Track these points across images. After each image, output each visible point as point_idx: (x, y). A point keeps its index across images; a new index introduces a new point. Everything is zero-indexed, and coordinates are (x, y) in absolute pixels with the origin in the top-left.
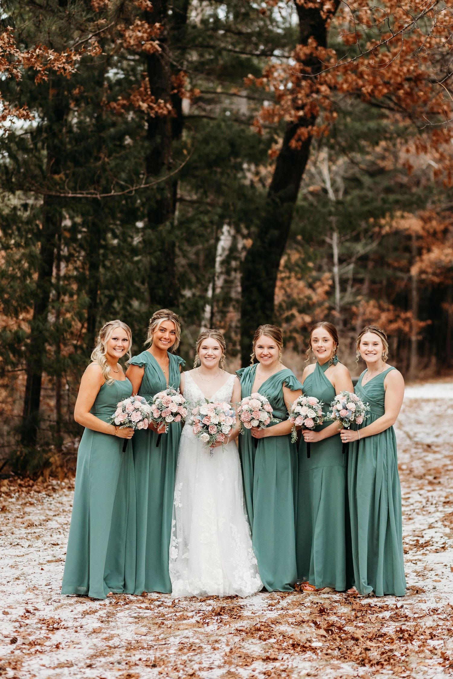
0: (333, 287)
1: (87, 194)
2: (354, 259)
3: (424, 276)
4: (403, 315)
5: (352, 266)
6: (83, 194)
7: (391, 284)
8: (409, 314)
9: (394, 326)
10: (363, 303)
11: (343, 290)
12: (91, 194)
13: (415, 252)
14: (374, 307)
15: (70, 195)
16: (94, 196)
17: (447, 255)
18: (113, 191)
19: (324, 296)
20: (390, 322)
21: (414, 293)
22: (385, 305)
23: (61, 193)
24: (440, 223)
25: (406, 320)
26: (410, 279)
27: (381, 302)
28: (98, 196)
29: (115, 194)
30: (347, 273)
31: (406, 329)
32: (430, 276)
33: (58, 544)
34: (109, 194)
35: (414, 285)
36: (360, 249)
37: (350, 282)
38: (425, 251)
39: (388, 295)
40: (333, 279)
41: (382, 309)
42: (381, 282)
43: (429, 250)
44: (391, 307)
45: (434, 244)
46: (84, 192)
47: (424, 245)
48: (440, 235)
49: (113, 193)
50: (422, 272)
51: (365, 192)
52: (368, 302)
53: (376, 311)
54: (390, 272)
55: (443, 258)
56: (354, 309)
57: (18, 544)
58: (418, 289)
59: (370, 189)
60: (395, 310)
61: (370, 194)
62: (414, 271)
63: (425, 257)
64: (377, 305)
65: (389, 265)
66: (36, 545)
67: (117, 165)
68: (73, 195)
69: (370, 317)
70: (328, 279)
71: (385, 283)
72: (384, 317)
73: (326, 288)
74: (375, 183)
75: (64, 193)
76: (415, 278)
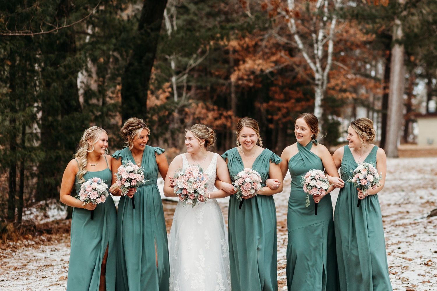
0: (172, 94)
1: (23, 33)
2: (187, 71)
3: (240, 82)
4: (225, 114)
5: (185, 77)
6: (20, 33)
7: (213, 89)
8: (230, 113)
9: (218, 122)
10: (194, 105)
11: (180, 95)
12: (27, 33)
13: (232, 63)
14: (203, 108)
15: (10, 34)
16: (29, 34)
17: (259, 65)
18: (43, 31)
19: (165, 100)
20: (216, 119)
21: (233, 96)
22: (211, 107)
23: (4, 33)
24: (251, 39)
25: (228, 117)
26: (230, 84)
27: (208, 104)
28: (32, 34)
29: (45, 32)
30: (182, 82)
31: (229, 124)
32: (245, 82)
33: (46, 277)
34: (40, 33)
35: (233, 89)
36: (192, 63)
37: (185, 89)
38: (241, 62)
39: (212, 98)
40: (171, 86)
41: (208, 109)
42: (206, 88)
43: (244, 62)
44: (215, 107)
45: (247, 56)
46: (21, 32)
47: (240, 58)
48: (251, 49)
49: (42, 32)
50: (240, 79)
51: (191, 16)
52: (197, 104)
53: (204, 111)
54: (213, 79)
55: (256, 67)
56: (187, 110)
57: (18, 279)
58: (236, 93)
59: (195, 14)
60: (219, 110)
61: (195, 18)
62: (233, 78)
63: (242, 67)
64: (204, 106)
65: (211, 74)
66: (31, 278)
67: (43, 11)
68: (13, 34)
69: (199, 116)
70: (168, 88)
71: (209, 88)
72: (211, 115)
73: (167, 94)
74: (199, 9)
75: (7, 33)
76: (233, 84)
